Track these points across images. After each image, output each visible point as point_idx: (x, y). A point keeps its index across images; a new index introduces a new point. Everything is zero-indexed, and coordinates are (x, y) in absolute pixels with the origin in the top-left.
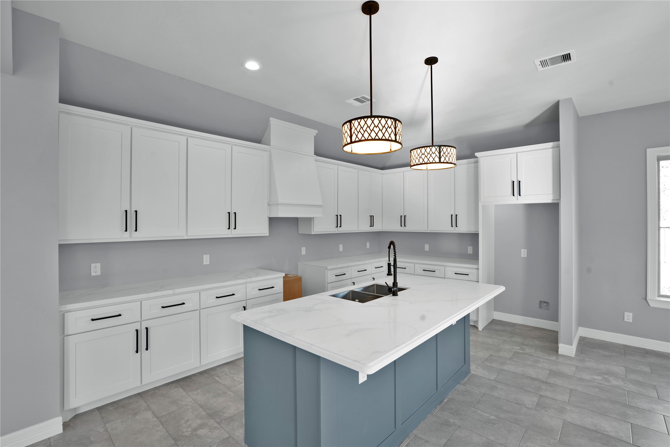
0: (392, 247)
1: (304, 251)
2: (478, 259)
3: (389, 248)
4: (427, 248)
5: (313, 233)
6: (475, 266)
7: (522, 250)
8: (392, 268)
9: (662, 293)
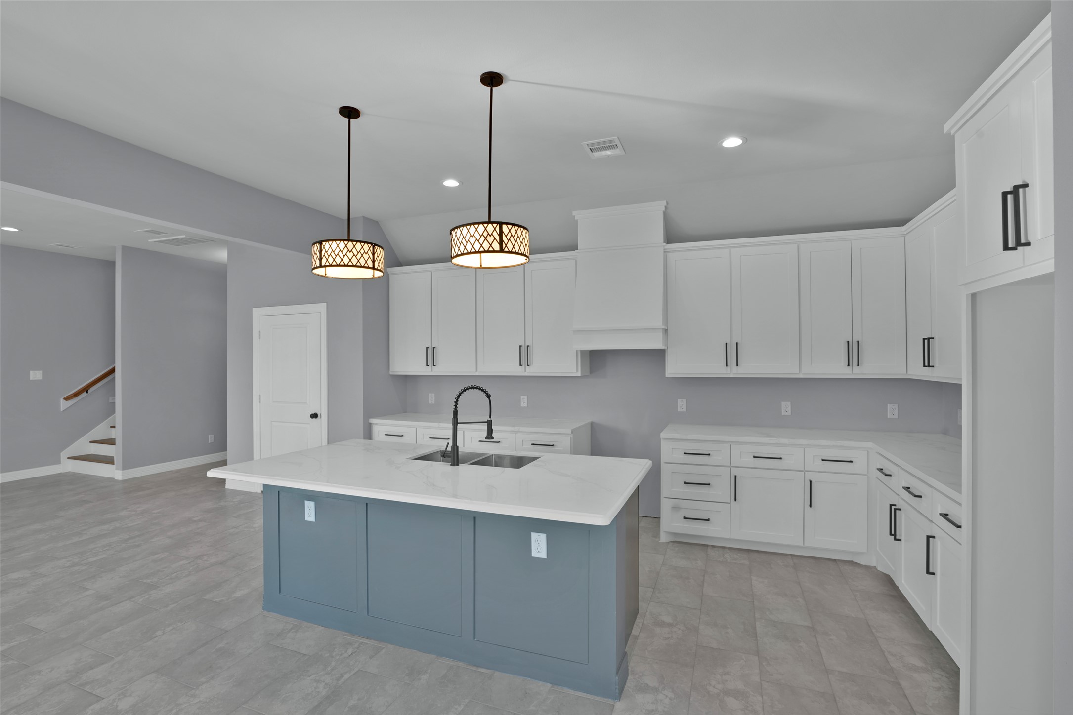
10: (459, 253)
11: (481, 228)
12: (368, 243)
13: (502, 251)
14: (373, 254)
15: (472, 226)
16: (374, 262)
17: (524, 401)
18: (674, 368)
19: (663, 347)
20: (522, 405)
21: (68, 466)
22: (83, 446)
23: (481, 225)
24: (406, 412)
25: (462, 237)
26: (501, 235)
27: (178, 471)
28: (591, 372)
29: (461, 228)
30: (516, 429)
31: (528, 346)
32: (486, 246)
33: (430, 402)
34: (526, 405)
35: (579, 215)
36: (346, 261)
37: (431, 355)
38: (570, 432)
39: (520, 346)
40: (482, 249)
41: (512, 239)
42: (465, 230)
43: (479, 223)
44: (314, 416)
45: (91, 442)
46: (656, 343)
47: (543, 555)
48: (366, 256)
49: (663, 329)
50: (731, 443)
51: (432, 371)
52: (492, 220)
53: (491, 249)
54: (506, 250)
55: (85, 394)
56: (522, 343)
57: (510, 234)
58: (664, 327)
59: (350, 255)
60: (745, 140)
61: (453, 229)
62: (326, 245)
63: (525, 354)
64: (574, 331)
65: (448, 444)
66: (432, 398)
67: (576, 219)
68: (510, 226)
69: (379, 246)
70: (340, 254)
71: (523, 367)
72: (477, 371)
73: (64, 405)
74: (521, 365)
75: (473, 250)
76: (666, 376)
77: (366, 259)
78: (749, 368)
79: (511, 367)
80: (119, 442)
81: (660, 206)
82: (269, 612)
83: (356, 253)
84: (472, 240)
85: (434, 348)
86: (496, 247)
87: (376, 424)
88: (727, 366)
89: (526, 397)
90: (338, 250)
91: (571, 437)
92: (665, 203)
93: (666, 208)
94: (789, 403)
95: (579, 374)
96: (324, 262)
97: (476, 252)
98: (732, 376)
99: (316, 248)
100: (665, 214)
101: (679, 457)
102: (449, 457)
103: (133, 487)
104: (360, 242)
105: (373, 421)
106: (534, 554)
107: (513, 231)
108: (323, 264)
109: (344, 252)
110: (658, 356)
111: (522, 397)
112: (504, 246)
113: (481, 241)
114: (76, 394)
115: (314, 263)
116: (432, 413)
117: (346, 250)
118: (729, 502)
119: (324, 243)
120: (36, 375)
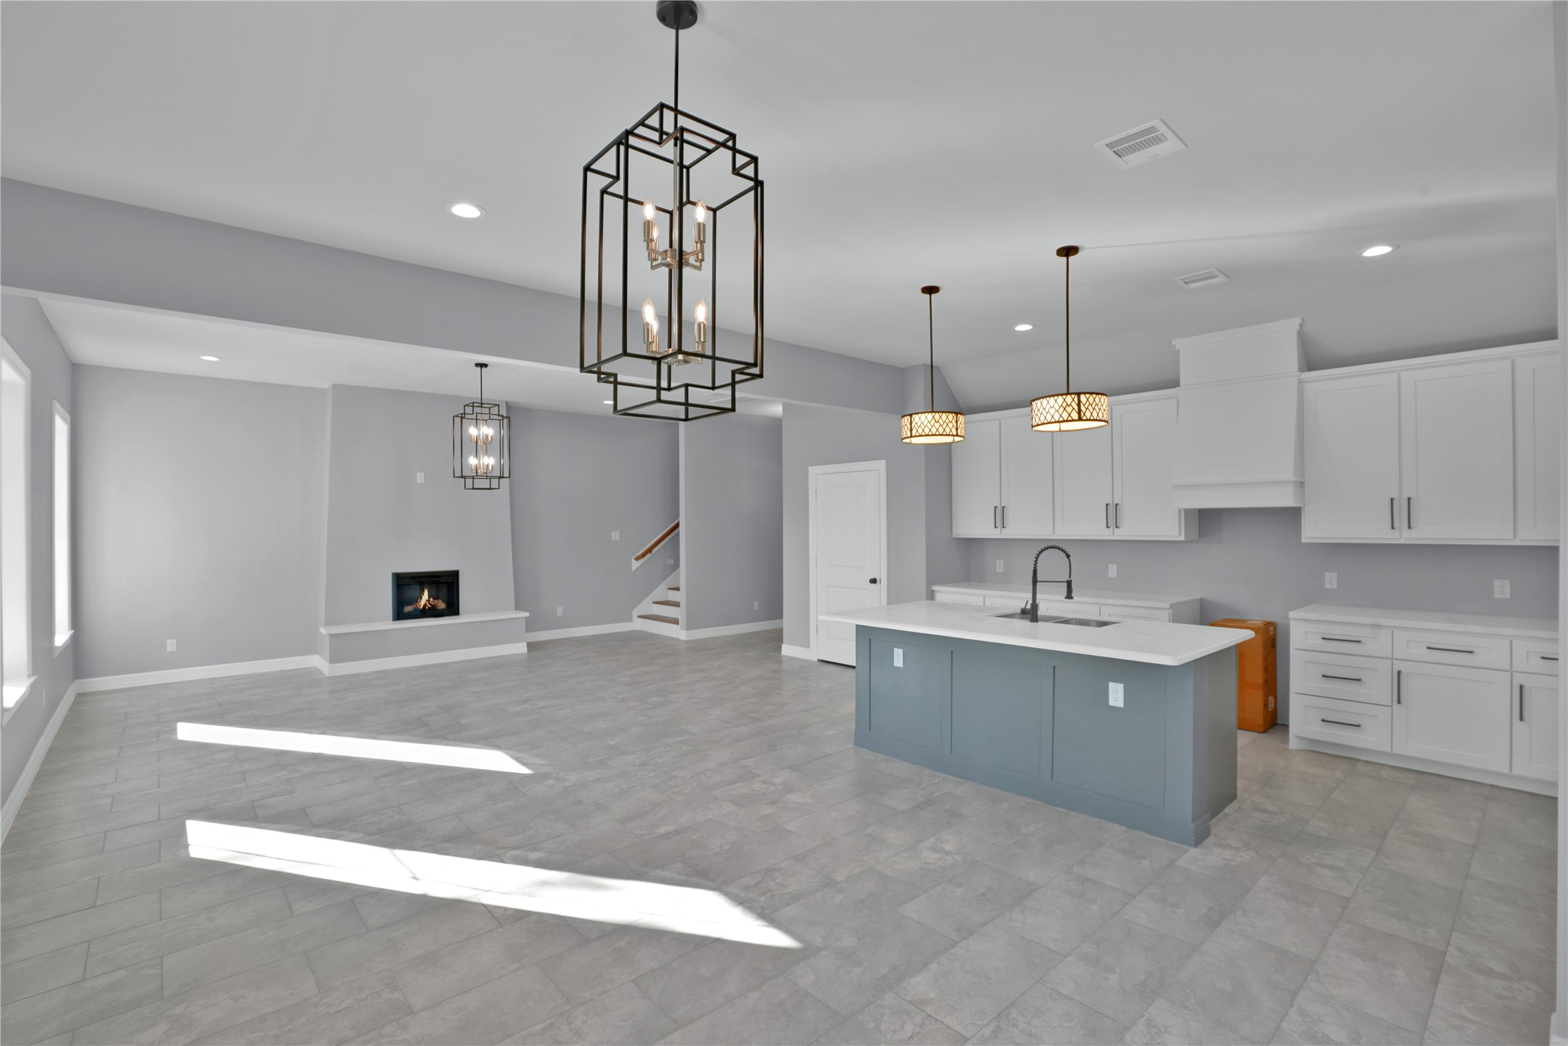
10: (1040, 423)
11: (1060, 399)
12: (952, 413)
13: (1080, 419)
14: (957, 422)
15: (1052, 398)
16: (957, 429)
17: (1113, 571)
18: (1312, 531)
19: (1299, 505)
20: (1110, 576)
21: (638, 625)
22: (648, 607)
23: (1060, 397)
24: (969, 581)
25: (1042, 408)
26: (1079, 405)
27: (731, 637)
28: (1200, 536)
29: (1041, 400)
30: (1101, 601)
31: (1117, 505)
32: (1065, 416)
33: (998, 570)
34: (1115, 576)
35: (1180, 344)
36: (934, 431)
37: (1000, 516)
38: (1168, 606)
39: (1107, 505)
40: (1061, 419)
41: (1090, 407)
42: (1045, 401)
43: (1058, 395)
44: (874, 581)
45: (654, 603)
46: (1285, 499)
47: (1120, 704)
48: (950, 425)
49: (1294, 481)
50: (1393, 628)
51: (1001, 533)
52: (1070, 391)
53: (1070, 419)
54: (1084, 418)
55: (649, 555)
56: (1109, 501)
57: (1088, 403)
58: (1295, 479)
59: (937, 425)
60: (1396, 247)
61: (1034, 400)
62: (916, 417)
63: (1113, 514)
64: (1174, 486)
65: (1027, 602)
66: (1000, 566)
67: (1177, 348)
68: (1088, 396)
69: (961, 414)
70: (929, 425)
71: (1111, 529)
72: (1054, 533)
73: (635, 564)
74: (1108, 527)
75: (1053, 420)
76: (1303, 541)
77: (951, 428)
78: (1426, 532)
79: (1095, 529)
80: (683, 604)
81: (1294, 323)
82: (860, 747)
83: (942, 423)
84: (1052, 411)
85: (1003, 507)
86: (1075, 416)
87: (939, 592)
88: (1393, 528)
89: (1115, 566)
90: (926, 421)
91: (1169, 613)
92: (1299, 320)
93: (1301, 325)
94: (1507, 583)
95: (1182, 538)
96: (914, 433)
97: (1056, 422)
98: (1402, 542)
99: (906, 419)
100: (1301, 335)
101: (1316, 642)
102: (1028, 614)
103: (698, 648)
104: (946, 412)
105: (935, 588)
106: (1112, 702)
107: (1091, 400)
108: (913, 435)
109: (932, 423)
110: (1292, 516)
111: (1110, 566)
112: (1082, 414)
113: (1060, 412)
114: (644, 555)
115: (905, 433)
116: (1003, 581)
117: (934, 420)
118: (1390, 705)
119: (914, 416)
120: (615, 536)
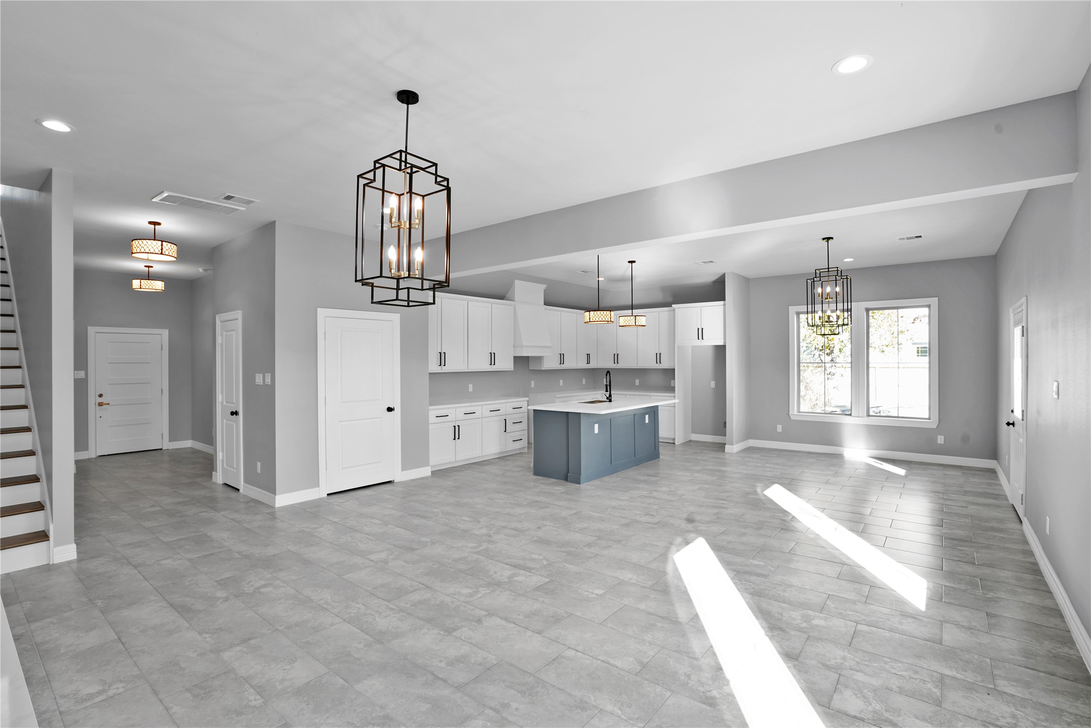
0: (608, 374)
1: (533, 384)
2: (675, 391)
3: (607, 375)
4: (637, 382)
5: (543, 369)
6: (673, 395)
7: (712, 382)
8: (608, 387)
9: (801, 411)
